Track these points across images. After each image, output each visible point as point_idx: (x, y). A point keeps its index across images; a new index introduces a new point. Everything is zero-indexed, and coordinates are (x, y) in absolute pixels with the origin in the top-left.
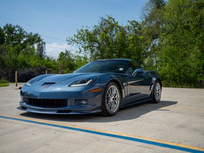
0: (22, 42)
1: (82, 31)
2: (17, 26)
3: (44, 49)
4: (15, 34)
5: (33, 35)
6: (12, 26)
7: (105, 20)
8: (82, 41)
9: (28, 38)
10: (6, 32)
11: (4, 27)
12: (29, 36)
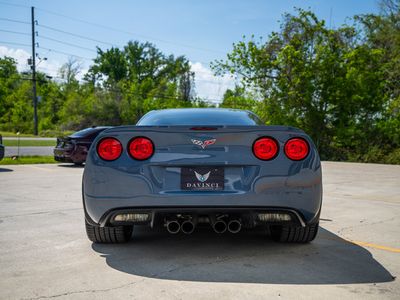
0: (156, 74)
1: (243, 45)
2: (147, 45)
3: (191, 86)
4: (143, 59)
5: (175, 58)
6: (139, 45)
7: (294, 19)
8: (242, 67)
9: (165, 66)
10: (128, 57)
11: (125, 48)
12: (167, 62)
